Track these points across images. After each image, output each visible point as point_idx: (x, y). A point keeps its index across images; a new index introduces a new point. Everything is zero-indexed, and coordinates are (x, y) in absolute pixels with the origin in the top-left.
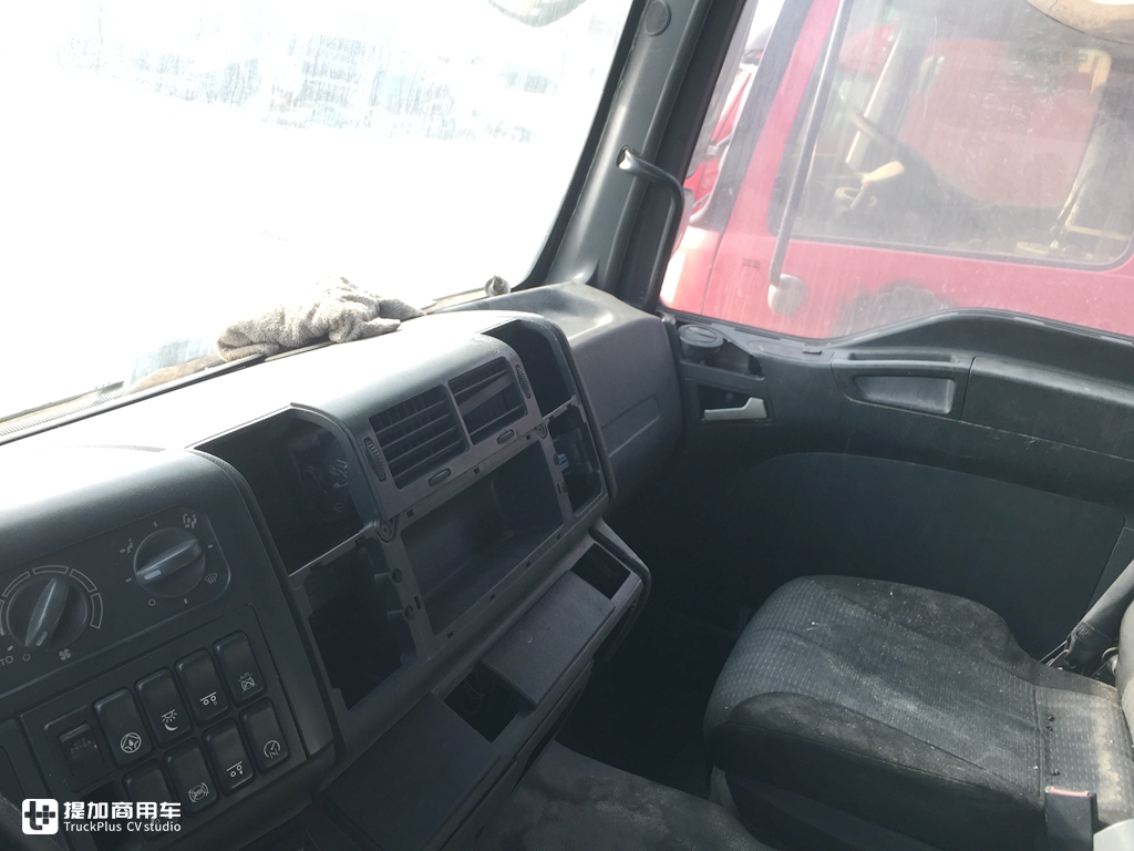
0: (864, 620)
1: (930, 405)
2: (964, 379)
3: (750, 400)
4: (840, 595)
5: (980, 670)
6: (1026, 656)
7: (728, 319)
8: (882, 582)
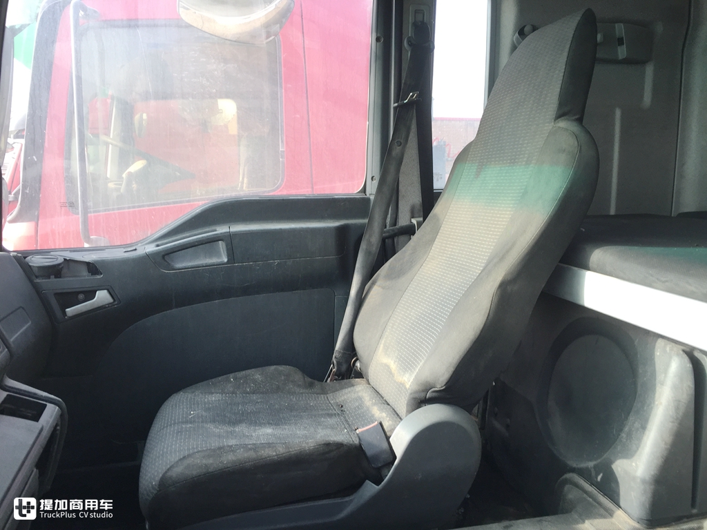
0: (222, 400)
1: (214, 260)
2: (230, 239)
3: (97, 292)
4: (202, 393)
5: (296, 398)
6: (316, 382)
7: (62, 247)
8: (225, 376)
